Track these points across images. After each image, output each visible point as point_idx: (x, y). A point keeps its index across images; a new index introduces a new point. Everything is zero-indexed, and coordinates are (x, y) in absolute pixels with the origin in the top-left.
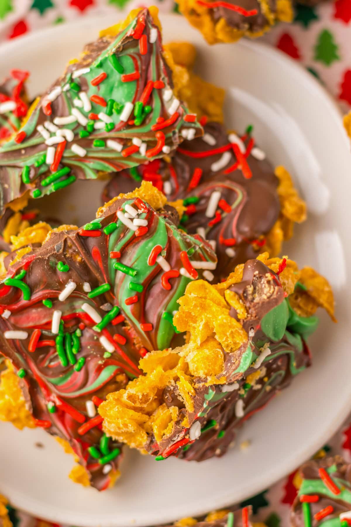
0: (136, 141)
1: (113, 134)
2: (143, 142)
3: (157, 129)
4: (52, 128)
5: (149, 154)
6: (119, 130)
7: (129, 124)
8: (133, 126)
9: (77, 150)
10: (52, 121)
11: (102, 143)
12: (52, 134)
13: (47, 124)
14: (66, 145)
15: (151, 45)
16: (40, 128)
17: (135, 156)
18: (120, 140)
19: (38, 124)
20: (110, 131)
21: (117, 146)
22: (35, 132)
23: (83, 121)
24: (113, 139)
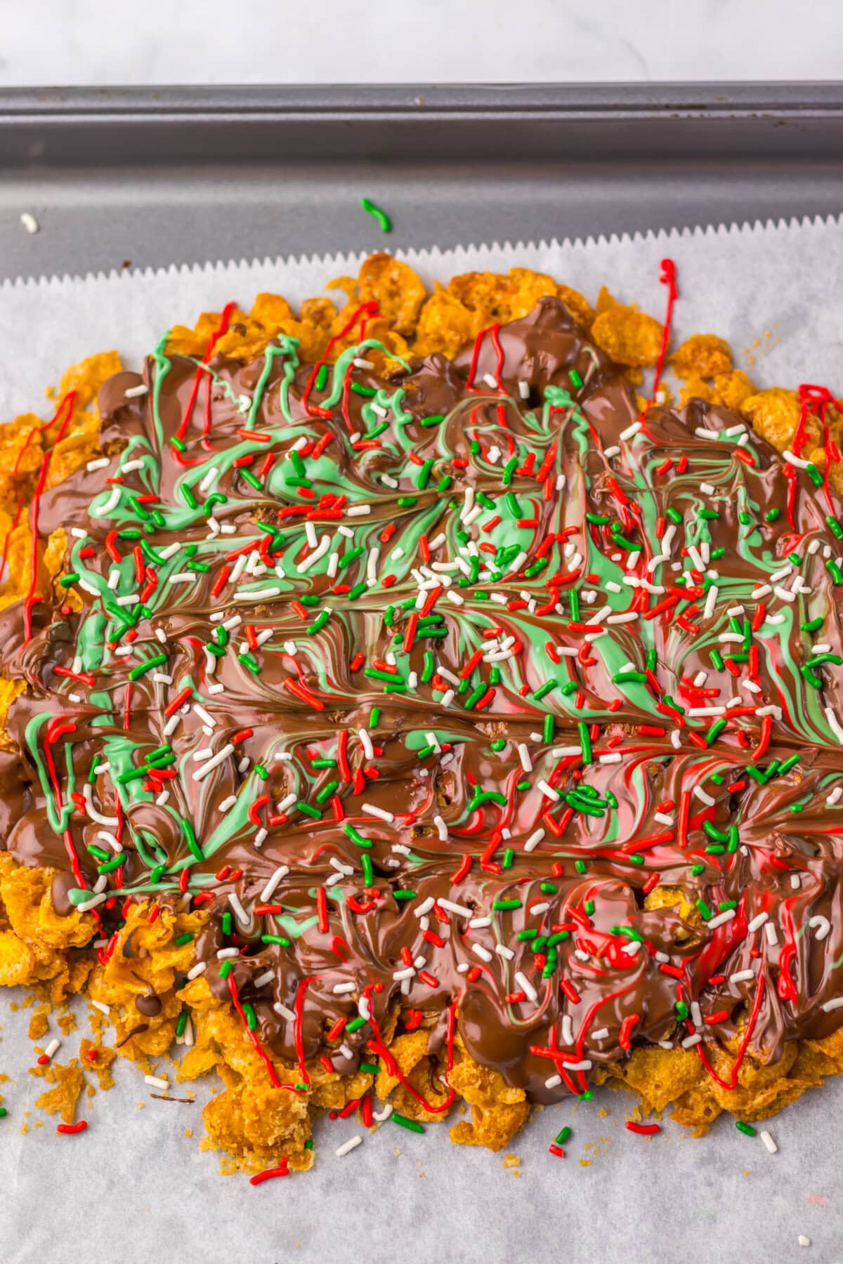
0: (525, 595)
1: (498, 587)
2: (532, 597)
3: (550, 584)
4: (428, 573)
5: (537, 611)
6: (506, 581)
7: (519, 576)
8: (524, 579)
9: (454, 598)
10: (429, 567)
11: (485, 595)
12: (426, 578)
13: (423, 569)
14: (439, 591)
15: (557, 493)
16: (414, 572)
17: (522, 612)
18: (506, 593)
19: (414, 566)
20: (495, 581)
21: (500, 599)
22: (408, 576)
23: (467, 570)
24: (497, 592)
